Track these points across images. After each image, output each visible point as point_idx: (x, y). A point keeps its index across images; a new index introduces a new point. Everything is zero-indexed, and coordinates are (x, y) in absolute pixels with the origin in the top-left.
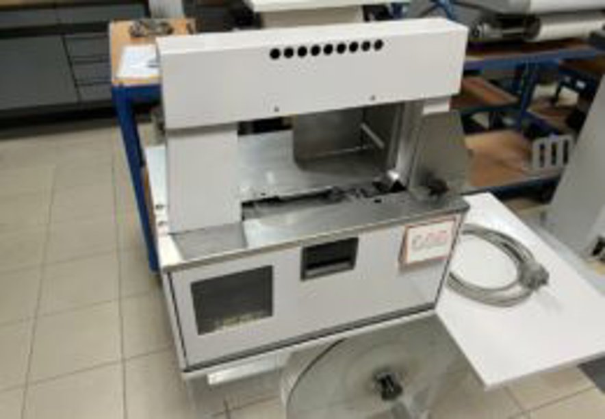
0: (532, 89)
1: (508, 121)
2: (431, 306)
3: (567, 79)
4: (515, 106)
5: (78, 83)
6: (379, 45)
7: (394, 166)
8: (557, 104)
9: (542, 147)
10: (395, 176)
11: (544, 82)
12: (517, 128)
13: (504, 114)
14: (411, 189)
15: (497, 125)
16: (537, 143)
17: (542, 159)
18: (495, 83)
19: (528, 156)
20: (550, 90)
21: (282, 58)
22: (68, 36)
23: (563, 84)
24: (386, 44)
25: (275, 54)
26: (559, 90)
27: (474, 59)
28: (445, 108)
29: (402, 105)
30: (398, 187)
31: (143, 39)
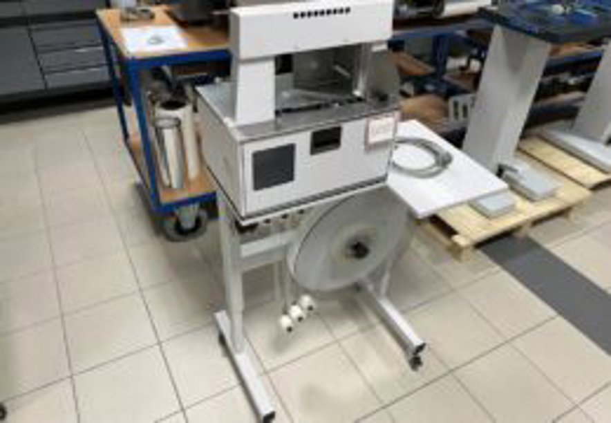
0: (445, 63)
1: (430, 87)
2: (384, 179)
3: (475, 51)
4: (433, 75)
5: (45, 70)
6: (348, 10)
7: (356, 87)
8: (467, 72)
9: (456, 105)
10: (358, 93)
11: (456, 55)
12: (436, 92)
13: (426, 82)
14: (369, 100)
15: (421, 91)
16: (452, 100)
17: (456, 114)
18: (419, 57)
19: (446, 114)
20: (462, 62)
21: (300, 18)
22: (33, 27)
23: (471, 57)
24: (352, 10)
25: (296, 16)
26: (469, 62)
27: (398, 32)
28: (384, 47)
29: (359, 46)
30: (359, 99)
31: (131, 24)
